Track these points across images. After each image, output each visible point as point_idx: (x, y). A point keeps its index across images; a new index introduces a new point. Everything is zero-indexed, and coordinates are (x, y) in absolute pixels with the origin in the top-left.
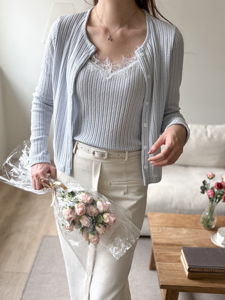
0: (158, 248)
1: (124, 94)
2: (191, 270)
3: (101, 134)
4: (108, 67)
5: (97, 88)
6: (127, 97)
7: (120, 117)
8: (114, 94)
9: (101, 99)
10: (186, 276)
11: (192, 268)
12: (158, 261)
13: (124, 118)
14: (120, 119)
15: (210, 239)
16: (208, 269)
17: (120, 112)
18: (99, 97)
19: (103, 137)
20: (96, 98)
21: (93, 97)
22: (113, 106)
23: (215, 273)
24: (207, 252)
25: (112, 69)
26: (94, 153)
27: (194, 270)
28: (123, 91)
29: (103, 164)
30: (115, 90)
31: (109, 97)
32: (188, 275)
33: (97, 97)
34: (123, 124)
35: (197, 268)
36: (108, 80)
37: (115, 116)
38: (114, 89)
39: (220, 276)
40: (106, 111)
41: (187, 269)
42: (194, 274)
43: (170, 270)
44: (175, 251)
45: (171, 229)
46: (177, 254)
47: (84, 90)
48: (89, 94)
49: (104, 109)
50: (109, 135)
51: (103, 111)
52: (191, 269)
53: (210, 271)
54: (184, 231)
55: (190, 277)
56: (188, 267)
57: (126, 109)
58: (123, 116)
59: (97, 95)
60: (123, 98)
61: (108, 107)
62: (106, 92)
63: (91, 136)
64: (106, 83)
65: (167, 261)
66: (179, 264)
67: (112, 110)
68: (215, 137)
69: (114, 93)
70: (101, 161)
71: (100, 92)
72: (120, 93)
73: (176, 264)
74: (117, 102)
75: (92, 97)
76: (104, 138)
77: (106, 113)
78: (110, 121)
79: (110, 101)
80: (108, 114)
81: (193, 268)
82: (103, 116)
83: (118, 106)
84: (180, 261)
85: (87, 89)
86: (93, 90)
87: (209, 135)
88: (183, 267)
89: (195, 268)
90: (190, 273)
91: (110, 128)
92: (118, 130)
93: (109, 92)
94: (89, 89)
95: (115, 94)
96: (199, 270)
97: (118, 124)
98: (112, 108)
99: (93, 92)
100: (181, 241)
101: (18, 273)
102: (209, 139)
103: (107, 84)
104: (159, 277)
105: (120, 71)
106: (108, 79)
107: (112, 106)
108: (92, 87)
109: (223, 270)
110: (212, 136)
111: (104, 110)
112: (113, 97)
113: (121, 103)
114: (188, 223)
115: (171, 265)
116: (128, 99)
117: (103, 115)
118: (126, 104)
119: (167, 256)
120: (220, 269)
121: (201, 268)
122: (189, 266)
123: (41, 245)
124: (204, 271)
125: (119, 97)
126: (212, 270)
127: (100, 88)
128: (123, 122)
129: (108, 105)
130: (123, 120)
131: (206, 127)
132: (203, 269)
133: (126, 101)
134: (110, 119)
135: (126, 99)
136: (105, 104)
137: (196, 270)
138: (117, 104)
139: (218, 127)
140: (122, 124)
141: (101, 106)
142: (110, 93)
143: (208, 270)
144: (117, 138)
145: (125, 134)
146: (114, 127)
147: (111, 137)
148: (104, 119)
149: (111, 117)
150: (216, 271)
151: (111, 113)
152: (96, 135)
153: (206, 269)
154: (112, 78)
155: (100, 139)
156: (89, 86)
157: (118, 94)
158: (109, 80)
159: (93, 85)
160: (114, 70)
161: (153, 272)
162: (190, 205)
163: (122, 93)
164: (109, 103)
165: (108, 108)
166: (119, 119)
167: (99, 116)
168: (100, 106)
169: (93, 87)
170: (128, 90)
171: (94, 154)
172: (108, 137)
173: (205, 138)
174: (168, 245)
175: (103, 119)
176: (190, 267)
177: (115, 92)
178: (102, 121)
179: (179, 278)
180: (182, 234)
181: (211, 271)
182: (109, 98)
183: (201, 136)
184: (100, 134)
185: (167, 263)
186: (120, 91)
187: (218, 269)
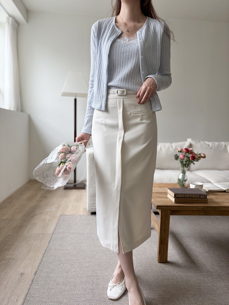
2: (176, 196)
4: (126, 40)
10: (173, 202)
16: (188, 195)
22: (129, 59)
23: (193, 198)
25: (129, 40)
26: (117, 92)
27: (178, 196)
29: (124, 99)
35: (180, 194)
39: (197, 200)
41: (173, 196)
42: (178, 199)
44: (163, 195)
46: (165, 196)
53: (189, 196)
55: (176, 202)
70: (122, 97)
73: (165, 199)
81: (178, 194)
84: (167, 198)
90: (176, 199)
109: (198, 196)
120: (196, 195)
121: (183, 195)
124: (185, 197)
126: (191, 196)
132: (185, 195)
137: (180, 196)
153: (187, 195)
176: (175, 194)
187: (194, 195)
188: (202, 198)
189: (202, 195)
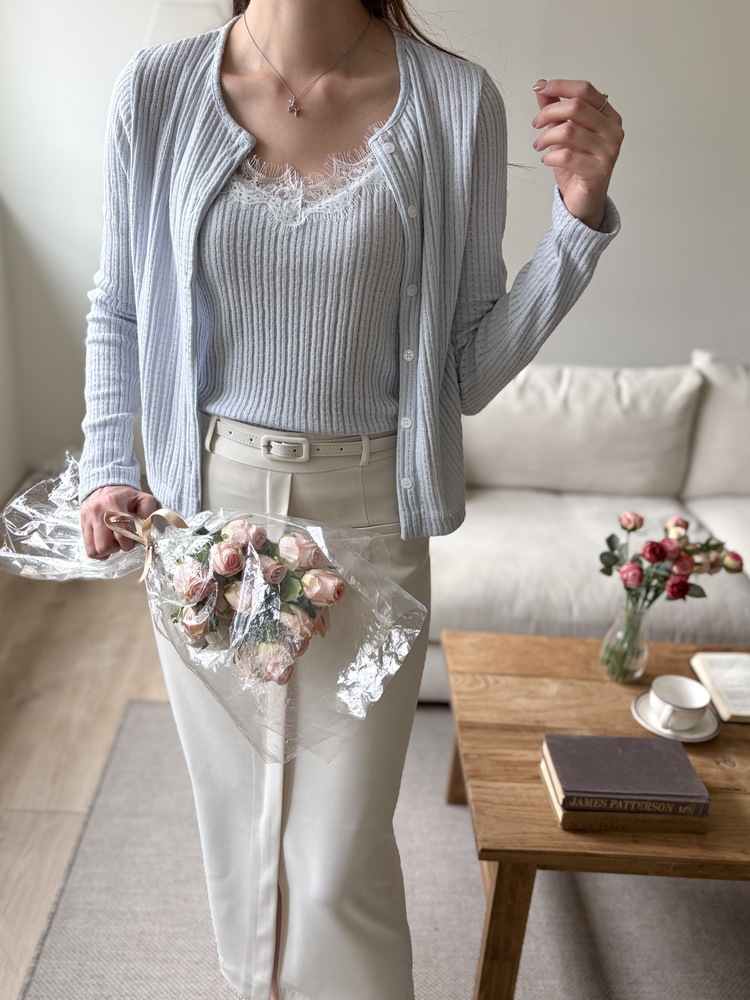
0: (474, 739)
1: (345, 266)
2: (572, 804)
3: (284, 389)
4: (293, 193)
5: (265, 256)
6: (353, 274)
7: (338, 334)
8: (314, 270)
9: (278, 285)
10: (556, 822)
11: (575, 800)
12: (472, 777)
13: (349, 337)
14: (337, 341)
15: (629, 711)
16: (623, 800)
17: (336, 322)
18: (271, 282)
19: (292, 399)
20: (262, 284)
21: (253, 281)
23: (645, 812)
24: (620, 750)
25: (305, 197)
26: (268, 446)
27: (581, 805)
28: (342, 259)
29: (296, 476)
30: (318, 256)
31: (301, 280)
32: (564, 819)
33: (265, 283)
34: (348, 356)
35: (589, 798)
36: (294, 231)
37: (323, 332)
38: (315, 254)
39: (660, 821)
40: (296, 321)
41: (561, 802)
42: (580, 815)
43: (510, 804)
44: (524, 749)
45: (510, 680)
46: (530, 756)
47: (226, 264)
48: (240, 273)
49: (287, 314)
50: (310, 391)
51: (287, 320)
52: (572, 801)
53: (629, 806)
54: (552, 687)
55: (569, 826)
56: (561, 796)
57: (353, 310)
58: (346, 331)
59: (265, 277)
60: (343, 279)
61: (300, 308)
62: (291, 266)
63: (257, 399)
64: (289, 240)
65: (499, 778)
66: (535, 785)
67: (312, 318)
68: (645, 405)
69: (314, 265)
70: (289, 469)
71: (275, 265)
72: (331, 264)
73: (528, 785)
74: (326, 293)
75: (249, 282)
76: (295, 401)
77: (295, 326)
78: (310, 350)
79: (304, 289)
80: (302, 329)
81: (578, 798)
82: (287, 338)
83: (328, 305)
84: (538, 778)
85: (236, 258)
86: (252, 261)
87: (626, 398)
88: (547, 796)
89: (583, 799)
90: (570, 812)
91: (312, 371)
92: (335, 375)
93: (301, 263)
94: (239, 259)
95: (317, 269)
96: (596, 802)
97: (333, 355)
98: (312, 310)
99: (252, 267)
100: (541, 716)
101: (53, 813)
102: (626, 412)
103: (293, 240)
104: (475, 824)
105: (329, 200)
106: (295, 225)
107: (312, 304)
108: (248, 253)
109: (668, 805)
110: (634, 402)
111: (290, 319)
112: (314, 277)
113: (339, 295)
114: (562, 663)
115: (513, 788)
116: (356, 281)
117: (287, 333)
118: (351, 296)
119: (499, 763)
120: (660, 802)
121: (602, 798)
122: (565, 791)
123: (120, 730)
124: (611, 806)
125: (330, 278)
126: (636, 806)
127: (272, 256)
128: (348, 350)
129: (299, 303)
130: (346, 343)
131: (616, 376)
132: (609, 801)
133: (352, 286)
134: (310, 345)
135: (353, 282)
136: (290, 299)
137: (588, 804)
138: (326, 297)
139: (653, 375)
140: (345, 355)
141: (278, 306)
142: (304, 267)
143: (624, 805)
144: (333, 399)
145: (356, 388)
146: (323, 365)
147: (315, 397)
148: (289, 346)
149: (310, 337)
150: (647, 807)
151: (311, 326)
152: (269, 395)
153: (618, 800)
154: (305, 223)
155: (282, 406)
156: (239, 252)
157: (328, 269)
158: (298, 228)
159: (252, 246)
160: (310, 198)
161: (457, 811)
162: (570, 608)
163: (338, 265)
164: (303, 295)
165: (299, 312)
166: (334, 343)
167: (275, 337)
168: (275, 308)
169: (252, 253)
170: (356, 255)
171: (269, 450)
172: (307, 398)
173: (613, 409)
174: (504, 728)
175: (286, 344)
176: (569, 794)
177: (318, 263)
178: (286, 352)
179: (536, 829)
180: (546, 697)
181: (633, 807)
182: (301, 283)
183: (601, 401)
184: (281, 391)
185: (499, 785)
186: (332, 257)
187: (652, 801)
188: (686, 814)
189: (685, 805)
